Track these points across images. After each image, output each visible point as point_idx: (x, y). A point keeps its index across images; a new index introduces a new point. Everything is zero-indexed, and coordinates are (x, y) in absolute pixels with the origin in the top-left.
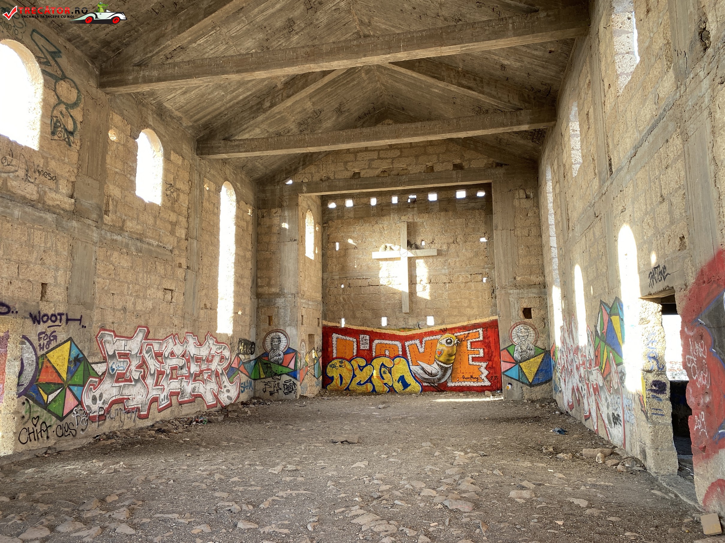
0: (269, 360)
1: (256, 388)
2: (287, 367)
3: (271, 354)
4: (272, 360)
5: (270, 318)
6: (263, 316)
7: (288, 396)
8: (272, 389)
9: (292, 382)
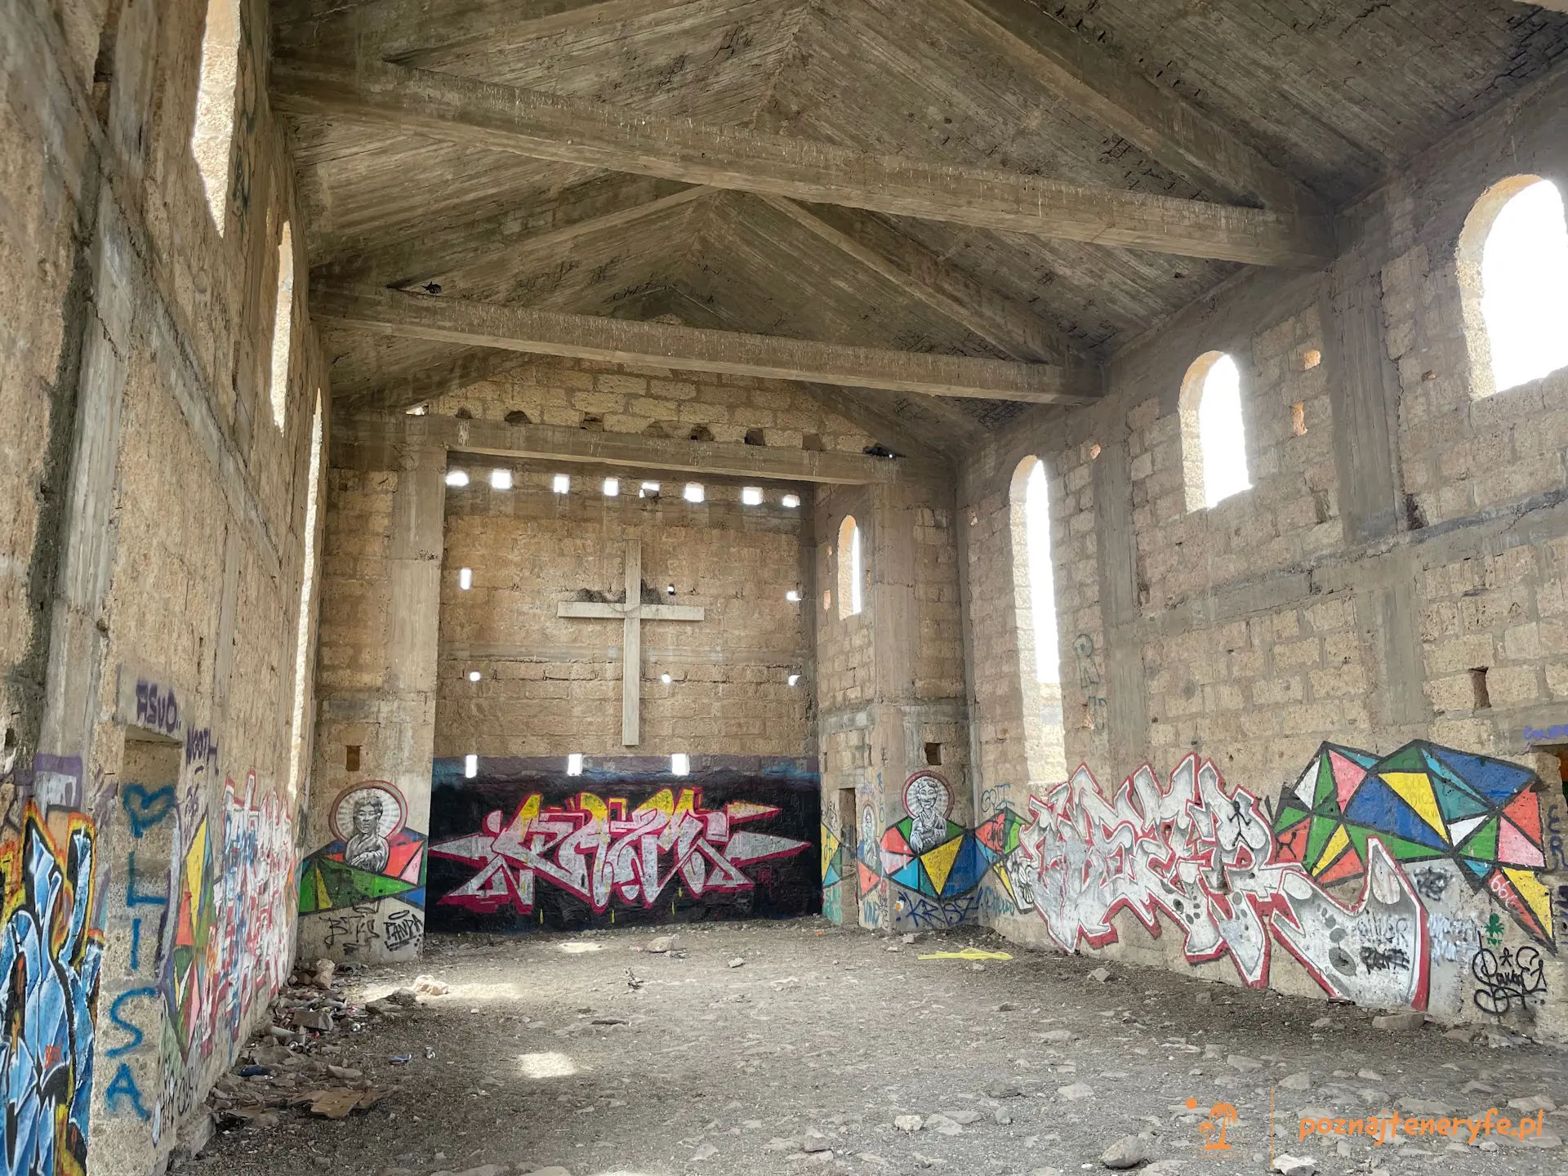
0: (345, 862)
1: (305, 936)
2: (398, 878)
3: (354, 846)
4: (354, 862)
5: (353, 753)
6: (333, 746)
7: (399, 955)
8: (351, 938)
9: (409, 917)
